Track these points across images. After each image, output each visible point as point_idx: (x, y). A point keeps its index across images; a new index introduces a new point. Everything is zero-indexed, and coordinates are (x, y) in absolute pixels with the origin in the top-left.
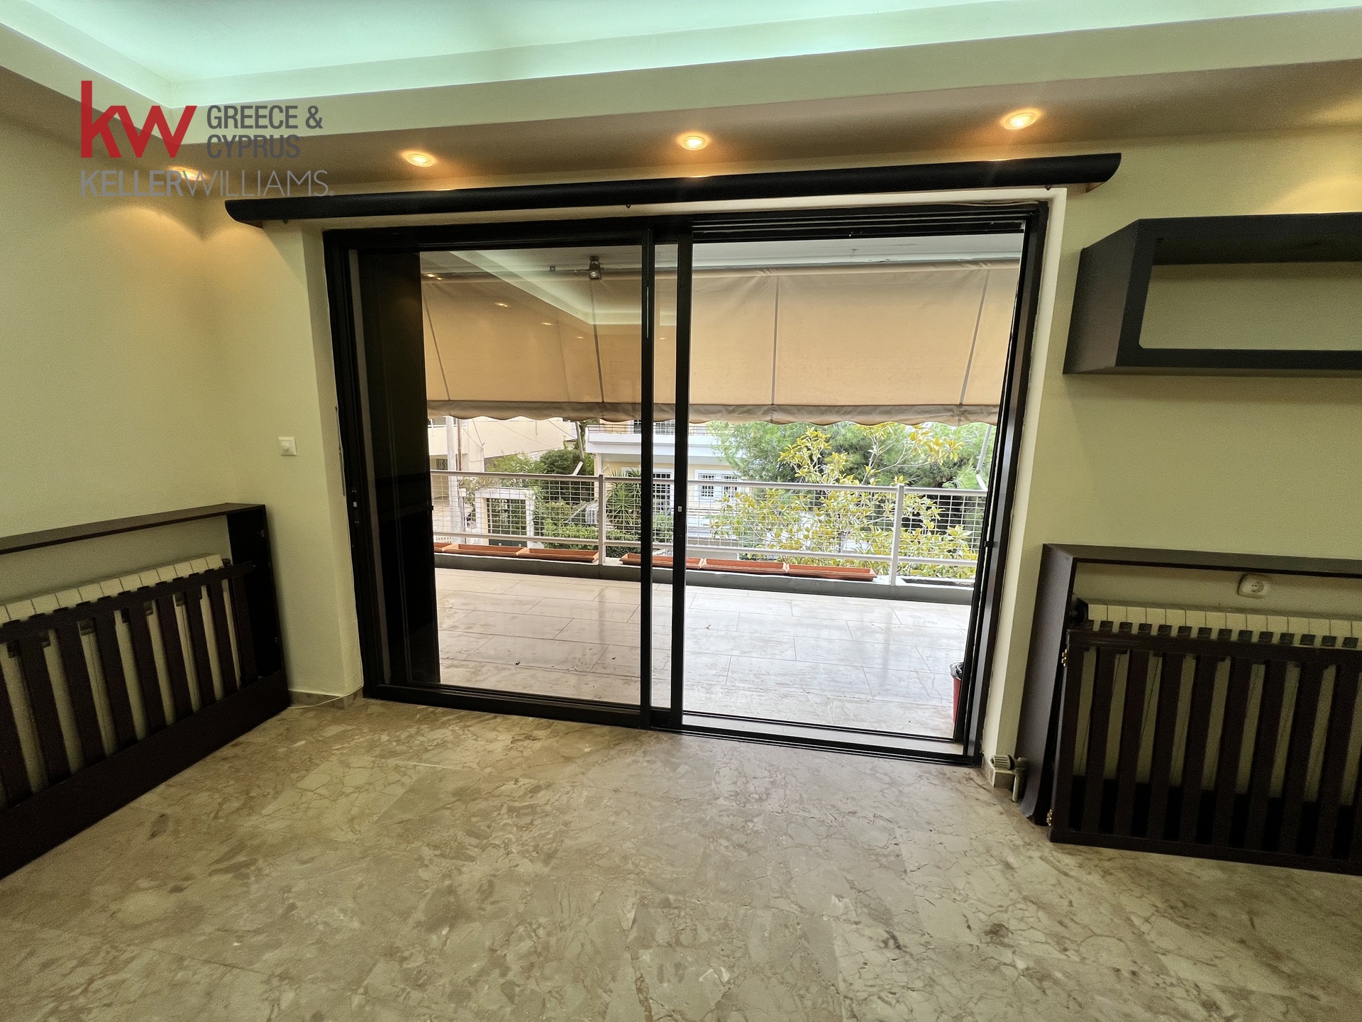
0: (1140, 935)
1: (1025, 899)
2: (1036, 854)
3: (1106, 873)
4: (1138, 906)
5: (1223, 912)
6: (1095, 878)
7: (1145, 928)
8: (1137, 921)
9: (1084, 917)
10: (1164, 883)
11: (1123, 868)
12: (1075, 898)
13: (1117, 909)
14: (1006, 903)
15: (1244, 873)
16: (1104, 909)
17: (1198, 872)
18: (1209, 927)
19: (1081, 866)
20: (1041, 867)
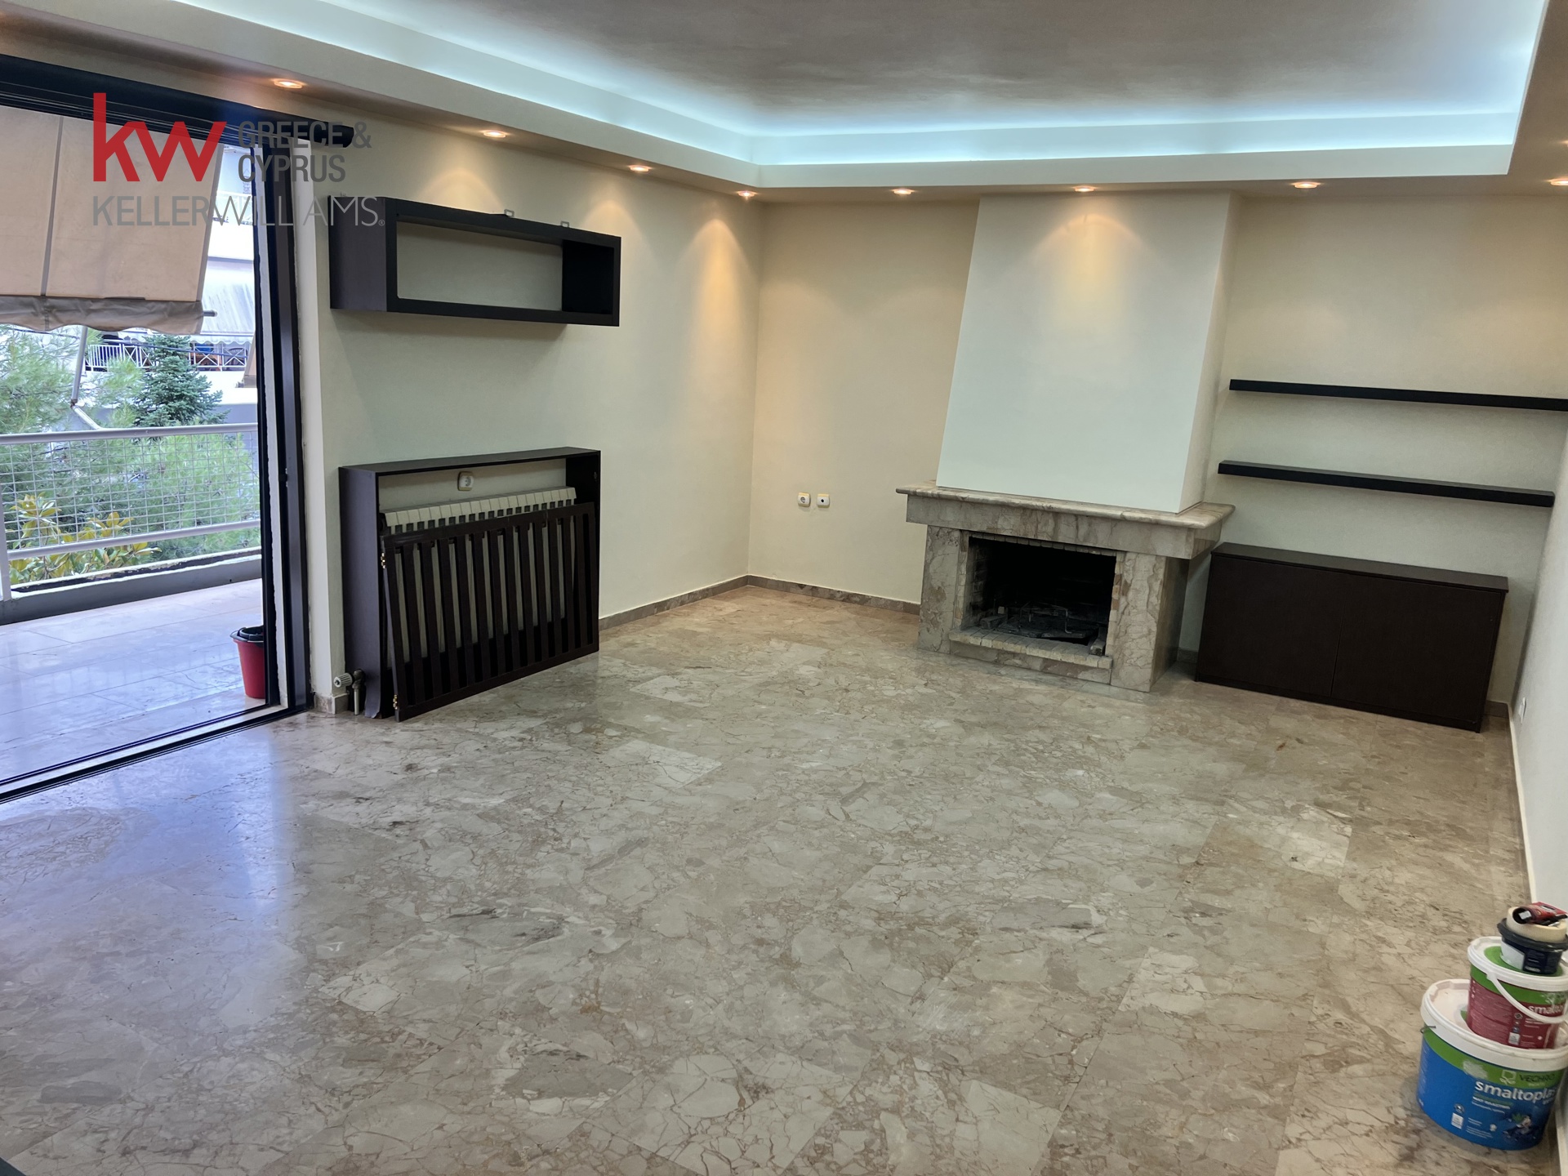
0: (477, 734)
1: (411, 749)
2: (397, 731)
3: (441, 720)
4: (468, 725)
5: (504, 708)
6: (437, 725)
7: (477, 730)
8: (471, 730)
9: (446, 740)
10: (471, 711)
11: (448, 715)
12: (435, 736)
13: (459, 730)
14: (403, 756)
15: (501, 690)
16: (452, 733)
17: (483, 699)
18: (502, 716)
19: (426, 724)
20: (406, 735)
